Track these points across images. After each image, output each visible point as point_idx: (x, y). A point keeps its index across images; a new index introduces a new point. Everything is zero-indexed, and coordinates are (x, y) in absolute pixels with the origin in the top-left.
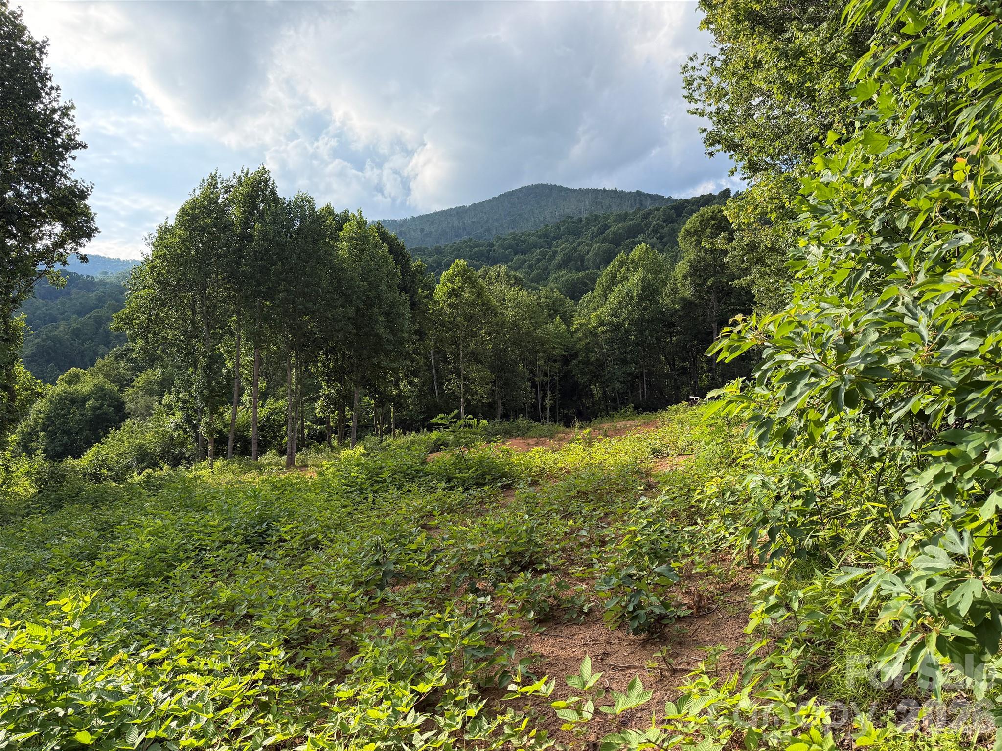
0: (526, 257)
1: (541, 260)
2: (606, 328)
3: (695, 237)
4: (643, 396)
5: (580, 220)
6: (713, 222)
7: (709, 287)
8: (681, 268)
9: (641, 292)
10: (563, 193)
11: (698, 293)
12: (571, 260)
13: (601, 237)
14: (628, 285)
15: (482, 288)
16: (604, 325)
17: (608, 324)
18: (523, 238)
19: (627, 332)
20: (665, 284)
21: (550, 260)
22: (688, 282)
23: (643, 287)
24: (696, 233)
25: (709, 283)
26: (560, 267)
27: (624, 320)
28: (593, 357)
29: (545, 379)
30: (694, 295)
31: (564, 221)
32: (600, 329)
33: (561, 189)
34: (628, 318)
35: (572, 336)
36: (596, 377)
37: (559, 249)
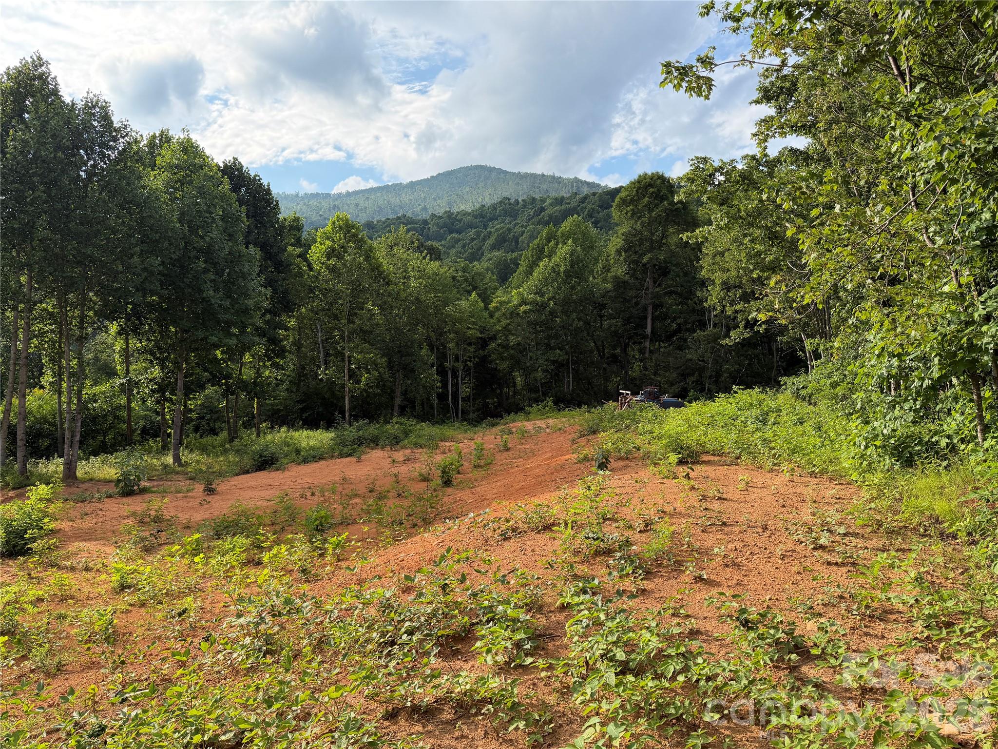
0: (460, 237)
1: (475, 239)
2: (528, 307)
3: (631, 207)
4: (568, 387)
5: (517, 201)
6: (651, 190)
7: (644, 265)
8: (615, 242)
9: (568, 268)
10: (502, 175)
11: (632, 272)
12: (505, 241)
13: (536, 219)
14: (556, 259)
15: (371, 249)
16: (526, 304)
17: (531, 303)
18: (459, 217)
19: (552, 313)
20: (597, 260)
21: (484, 240)
22: (622, 258)
23: (572, 261)
24: (632, 201)
25: (645, 260)
26: (494, 247)
27: (549, 299)
28: (513, 340)
29: (456, 364)
30: (628, 273)
31: (501, 202)
32: (523, 308)
33: (500, 171)
34: (553, 297)
35: (491, 316)
36: (516, 364)
37: (493, 230)
